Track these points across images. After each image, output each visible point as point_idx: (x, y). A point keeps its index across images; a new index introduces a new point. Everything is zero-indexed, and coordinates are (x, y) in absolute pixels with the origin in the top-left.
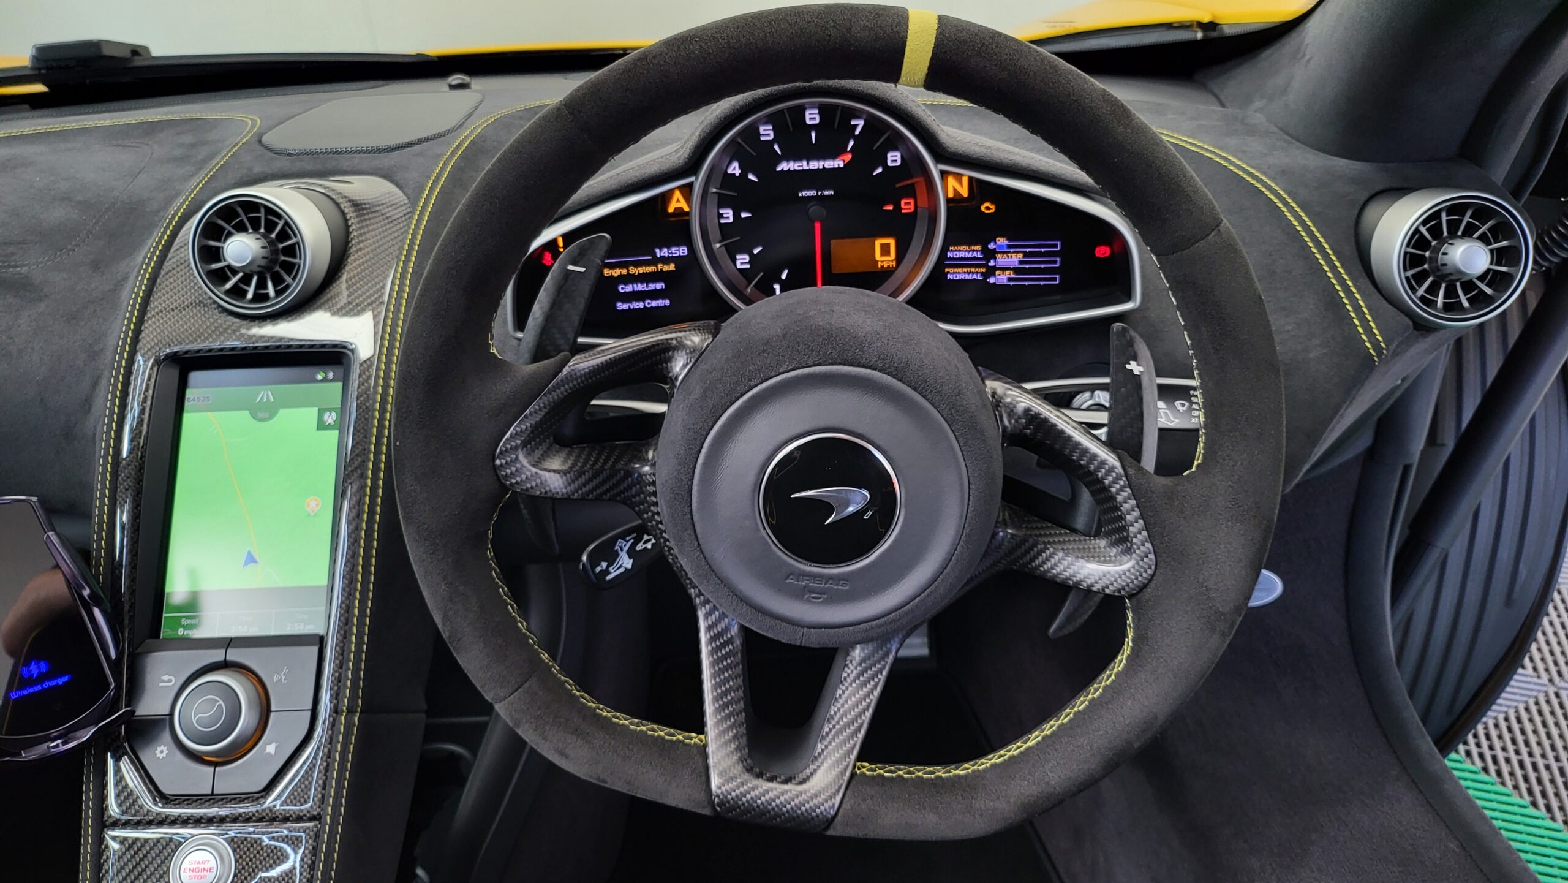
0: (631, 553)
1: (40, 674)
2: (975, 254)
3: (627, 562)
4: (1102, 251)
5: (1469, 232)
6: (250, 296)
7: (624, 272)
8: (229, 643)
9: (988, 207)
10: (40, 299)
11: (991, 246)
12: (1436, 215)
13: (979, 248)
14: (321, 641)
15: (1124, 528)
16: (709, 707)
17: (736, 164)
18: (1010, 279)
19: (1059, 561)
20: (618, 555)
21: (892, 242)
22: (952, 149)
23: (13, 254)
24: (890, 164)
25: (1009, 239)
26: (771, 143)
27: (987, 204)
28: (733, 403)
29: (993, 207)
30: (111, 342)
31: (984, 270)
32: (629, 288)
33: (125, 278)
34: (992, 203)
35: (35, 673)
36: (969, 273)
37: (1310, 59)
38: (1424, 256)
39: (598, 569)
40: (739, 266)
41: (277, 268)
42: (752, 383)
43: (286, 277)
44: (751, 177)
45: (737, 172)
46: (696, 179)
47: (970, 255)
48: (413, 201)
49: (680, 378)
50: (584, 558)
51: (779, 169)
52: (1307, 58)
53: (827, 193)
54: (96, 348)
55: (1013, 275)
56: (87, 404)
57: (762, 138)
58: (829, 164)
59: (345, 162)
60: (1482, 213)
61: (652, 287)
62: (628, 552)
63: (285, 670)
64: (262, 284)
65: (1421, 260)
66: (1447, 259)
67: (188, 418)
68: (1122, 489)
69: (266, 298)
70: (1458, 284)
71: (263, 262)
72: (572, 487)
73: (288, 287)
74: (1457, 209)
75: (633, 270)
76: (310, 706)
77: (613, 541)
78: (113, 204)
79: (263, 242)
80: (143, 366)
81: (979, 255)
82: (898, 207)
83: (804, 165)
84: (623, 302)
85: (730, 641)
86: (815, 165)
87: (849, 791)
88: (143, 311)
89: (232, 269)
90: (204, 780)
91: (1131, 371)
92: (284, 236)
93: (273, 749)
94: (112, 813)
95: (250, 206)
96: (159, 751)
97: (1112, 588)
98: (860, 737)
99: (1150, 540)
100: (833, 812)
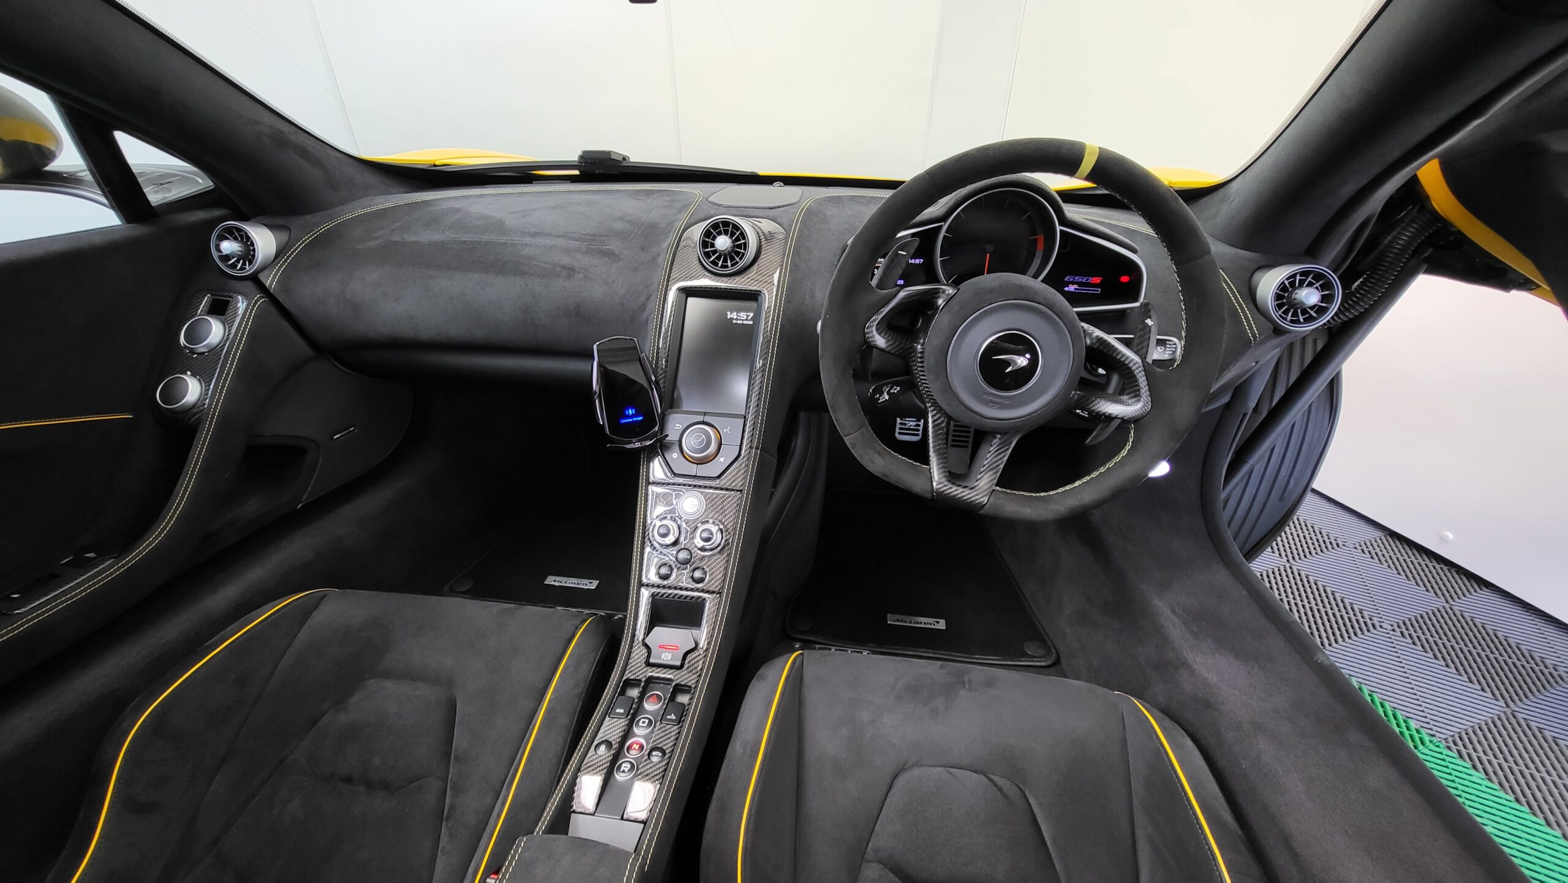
0: (889, 393)
1: (633, 414)
3: (887, 397)
4: (1125, 279)
5: (1310, 285)
6: (720, 265)
8: (705, 414)
10: (620, 260)
12: (1294, 276)
14: (745, 417)
15: (1138, 390)
16: (932, 454)
18: (1075, 289)
19: (1102, 405)
20: (883, 393)
22: (1069, 219)
23: (604, 240)
28: (974, 313)
30: (656, 281)
33: (659, 254)
35: (631, 413)
37: (1233, 201)
38: (1284, 296)
39: (876, 397)
41: (735, 254)
42: (985, 305)
43: (736, 258)
46: (945, 224)
48: (788, 231)
49: (941, 308)
50: (871, 391)
51: (974, 226)
52: (1232, 199)
54: (648, 283)
55: (1077, 287)
56: (643, 307)
59: (752, 212)
60: (1318, 276)
62: (887, 392)
63: (729, 428)
64: (725, 261)
66: (1297, 296)
68: (1140, 372)
69: (727, 267)
70: (1299, 311)
71: (729, 250)
73: (737, 263)
74: (1305, 274)
76: (739, 444)
77: (883, 385)
78: (644, 223)
79: (730, 240)
80: (673, 292)
87: (993, 495)
88: (671, 269)
89: (715, 252)
90: (693, 469)
91: (1147, 324)
92: (738, 239)
93: (722, 460)
94: (652, 479)
95: (726, 224)
96: (674, 456)
97: (1127, 417)
98: (999, 473)
99: (1151, 396)
100: (985, 502)
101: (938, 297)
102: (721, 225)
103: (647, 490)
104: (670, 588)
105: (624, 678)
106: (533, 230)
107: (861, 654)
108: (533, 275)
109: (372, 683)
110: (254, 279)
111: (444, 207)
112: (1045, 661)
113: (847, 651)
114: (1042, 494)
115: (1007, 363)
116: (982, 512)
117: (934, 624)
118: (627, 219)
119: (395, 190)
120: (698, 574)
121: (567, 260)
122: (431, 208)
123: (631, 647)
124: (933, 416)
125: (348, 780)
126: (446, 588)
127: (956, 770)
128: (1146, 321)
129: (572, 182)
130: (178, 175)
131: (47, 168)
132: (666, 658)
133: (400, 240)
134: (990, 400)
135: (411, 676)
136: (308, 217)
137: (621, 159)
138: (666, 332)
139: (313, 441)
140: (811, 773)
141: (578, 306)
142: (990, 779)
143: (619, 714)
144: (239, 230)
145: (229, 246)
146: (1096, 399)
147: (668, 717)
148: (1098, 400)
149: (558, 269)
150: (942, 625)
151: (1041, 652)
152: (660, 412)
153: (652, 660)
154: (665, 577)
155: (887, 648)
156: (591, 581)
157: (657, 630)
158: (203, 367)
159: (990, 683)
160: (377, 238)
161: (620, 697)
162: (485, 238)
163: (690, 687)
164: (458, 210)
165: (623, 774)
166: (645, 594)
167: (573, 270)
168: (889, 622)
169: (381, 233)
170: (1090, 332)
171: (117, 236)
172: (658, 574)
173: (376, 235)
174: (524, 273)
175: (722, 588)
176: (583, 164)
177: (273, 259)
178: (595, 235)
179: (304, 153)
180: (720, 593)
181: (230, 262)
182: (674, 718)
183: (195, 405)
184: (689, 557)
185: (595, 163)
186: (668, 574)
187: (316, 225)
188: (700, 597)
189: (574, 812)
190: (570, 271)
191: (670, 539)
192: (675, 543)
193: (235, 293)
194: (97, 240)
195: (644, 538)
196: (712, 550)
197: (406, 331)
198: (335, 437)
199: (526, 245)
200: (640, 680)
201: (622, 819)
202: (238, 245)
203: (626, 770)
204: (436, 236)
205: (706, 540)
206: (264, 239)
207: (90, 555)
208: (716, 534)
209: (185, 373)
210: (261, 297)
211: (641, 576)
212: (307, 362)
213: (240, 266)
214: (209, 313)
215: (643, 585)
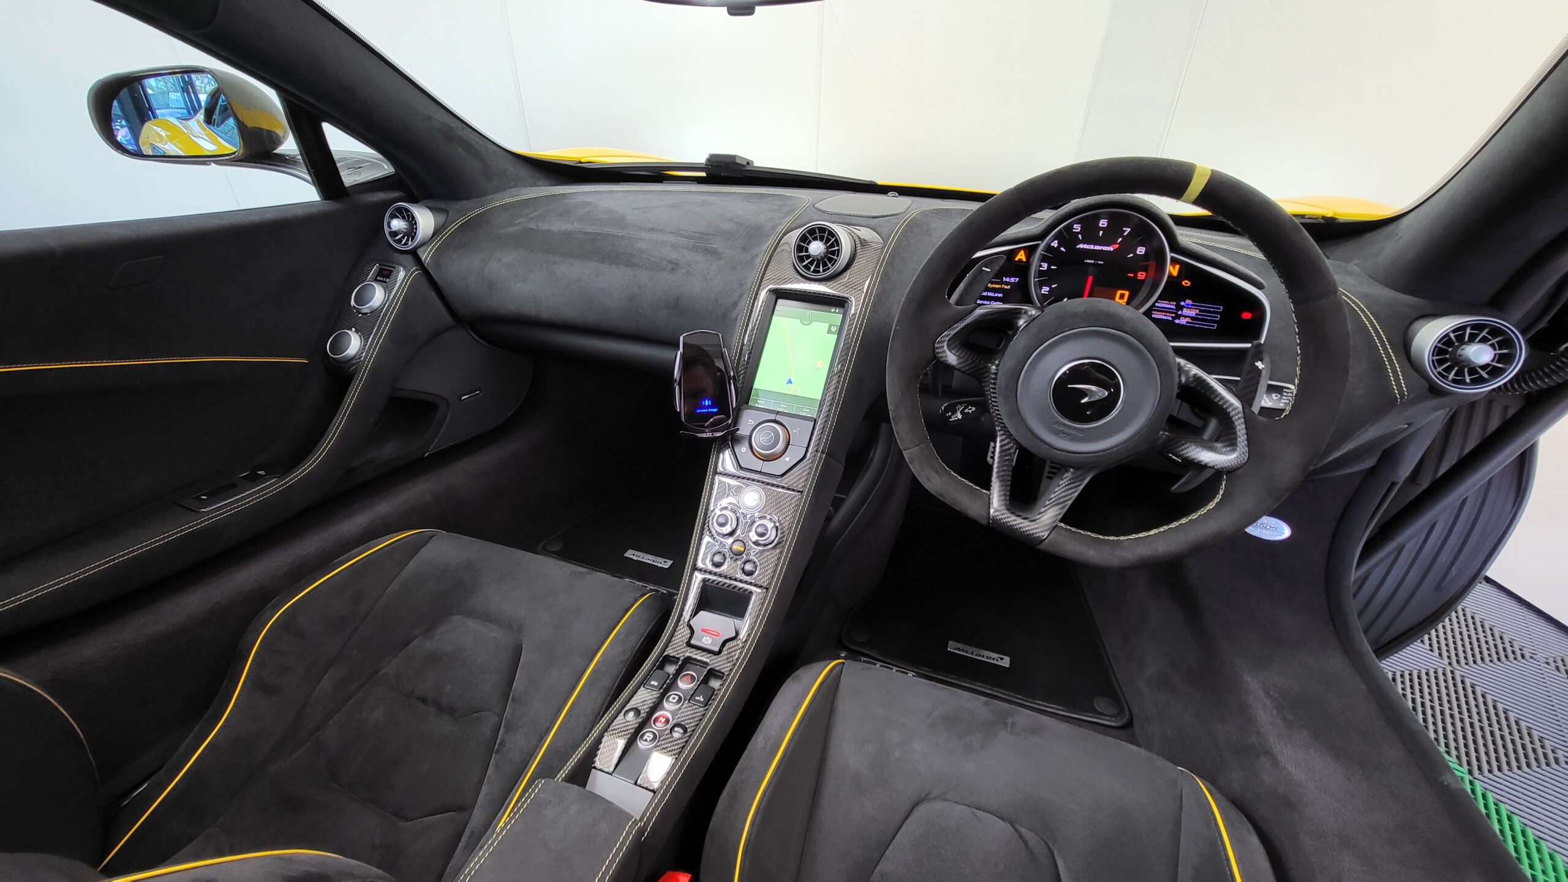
0: (962, 412)
1: (708, 405)
2: (1172, 306)
3: (960, 416)
4: (1247, 316)
5: (1484, 340)
6: (812, 270)
8: (778, 413)
9: (1186, 283)
10: (721, 259)
11: (1182, 303)
12: (1462, 328)
13: (1175, 303)
14: (814, 421)
15: (1235, 439)
16: (994, 479)
17: (1056, 242)
18: (1187, 322)
19: (1192, 450)
20: (957, 411)
21: (1127, 293)
22: (1182, 245)
23: (710, 239)
24: (1138, 253)
25: (1193, 302)
26: (1079, 233)
27: (1186, 281)
28: (1052, 338)
29: (1189, 283)
30: (750, 280)
31: (1174, 315)
32: (985, 294)
33: (757, 255)
34: (1189, 281)
35: (707, 404)
36: (1165, 315)
37: (1402, 237)
38: (1448, 350)
39: (947, 415)
40: (1043, 292)
41: (827, 259)
42: (1065, 330)
43: (828, 264)
44: (1062, 249)
45: (1056, 245)
46: (1042, 242)
47: (1167, 306)
48: (885, 240)
49: (1021, 329)
50: (943, 408)
51: (1078, 247)
52: (1398, 237)
53: (1099, 262)
54: (743, 282)
55: (1190, 321)
56: (735, 304)
57: (1074, 230)
58: (1105, 248)
59: (854, 220)
60: (1495, 332)
61: (996, 295)
62: (961, 411)
63: (799, 429)
64: (818, 266)
65: (1446, 352)
66: (1462, 352)
67: (775, 318)
68: (1239, 419)
69: (819, 272)
70: (1466, 369)
71: (822, 255)
72: (957, 367)
73: (829, 268)
74: (1478, 327)
75: (990, 285)
76: (806, 446)
77: (957, 404)
78: (750, 225)
79: (824, 246)
80: (763, 291)
81: (1174, 307)
82: (1136, 275)
83: (1092, 247)
85: (1011, 454)
86: (1097, 248)
87: (1053, 532)
88: (766, 270)
89: (808, 257)
90: (758, 465)
91: (1257, 367)
92: (832, 246)
93: (788, 460)
94: (720, 469)
95: (822, 230)
96: (743, 449)
97: (1219, 466)
98: (1066, 509)
99: (1249, 446)
100: (1045, 537)
101: (1019, 318)
102: (817, 231)
103: (713, 479)
104: (720, 576)
105: (665, 654)
106: (650, 225)
107: (905, 675)
108: (642, 267)
109: (457, 619)
110: (414, 253)
111: (577, 201)
112: (1113, 722)
113: (892, 669)
114: (1112, 538)
115: (1083, 393)
116: (1040, 547)
117: (997, 660)
118: (736, 220)
119: (541, 183)
120: (749, 567)
121: (674, 255)
122: (565, 201)
123: (676, 625)
124: (1001, 441)
125: (424, 700)
126: (541, 545)
127: (981, 812)
128: (1256, 364)
129: (699, 183)
130: (369, 162)
131: (275, 151)
132: (707, 641)
133: (536, 228)
134: (1062, 430)
135: (487, 617)
136: (465, 202)
137: (745, 164)
138: (753, 330)
139: (443, 399)
140: (831, 782)
141: (678, 299)
142: (1016, 830)
143: (653, 686)
144: (407, 210)
145: (397, 224)
146: (1186, 443)
147: (697, 698)
148: (1189, 445)
149: (665, 263)
150: (1006, 662)
151: (1112, 710)
152: (734, 406)
153: (693, 642)
154: (717, 565)
155: (942, 675)
156: (666, 560)
157: (702, 613)
158: (365, 324)
159: (1035, 730)
160: (517, 224)
161: (658, 671)
162: (606, 230)
163: (723, 673)
164: (589, 204)
165: (645, 743)
166: (698, 577)
167: (677, 265)
168: (949, 649)
169: (521, 220)
170: (1187, 369)
171: (314, 210)
172: (712, 560)
173: (517, 222)
174: (634, 265)
175: (770, 584)
176: (710, 167)
177: (430, 237)
178: (703, 233)
179: (467, 146)
180: (767, 589)
181: (397, 238)
182: (702, 700)
183: (354, 358)
184: (742, 549)
185: (720, 166)
186: (721, 563)
187: (469, 210)
188: (747, 589)
189: (595, 768)
190: (675, 266)
191: (727, 529)
192: (731, 534)
193: (397, 264)
194: (300, 212)
195: (704, 524)
196: (765, 545)
197: (529, 309)
198: (463, 398)
199: (640, 239)
200: (678, 659)
201: (636, 784)
202: (405, 223)
203: (648, 739)
204: (566, 226)
205: (761, 535)
206: (425, 220)
207: (262, 473)
208: (771, 530)
209: (351, 329)
210: (417, 270)
211: (696, 560)
212: (447, 329)
213: (404, 241)
214: (376, 280)
215: (697, 569)
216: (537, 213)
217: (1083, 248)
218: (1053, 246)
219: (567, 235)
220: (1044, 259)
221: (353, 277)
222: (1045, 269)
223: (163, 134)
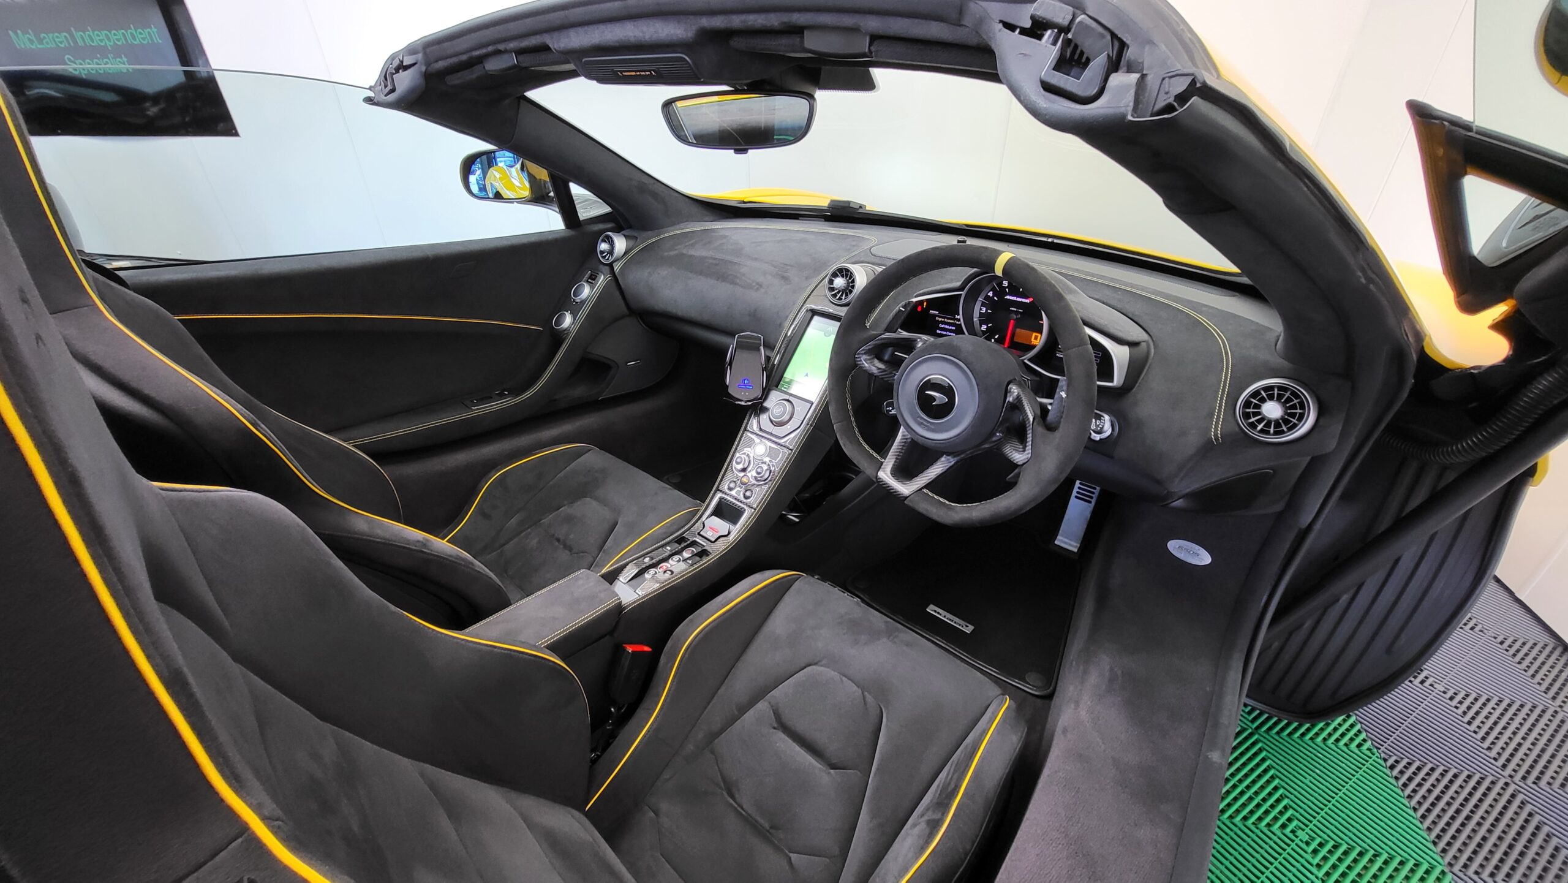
6: (838, 298)
7: (943, 320)
8: (791, 395)
10: (790, 284)
14: (812, 404)
16: (891, 453)
17: (991, 292)
19: (1008, 450)
21: (1040, 336)
23: (790, 269)
26: (1006, 287)
28: (919, 359)
30: (800, 300)
32: (943, 326)
39: (888, 409)
40: (982, 329)
41: (848, 291)
42: (926, 354)
43: (849, 294)
44: (995, 298)
45: (991, 295)
49: (915, 350)
50: (885, 404)
51: (1006, 298)
53: (1020, 311)
56: (787, 317)
57: (1003, 285)
58: (1024, 300)
60: (1295, 394)
61: (950, 328)
63: (801, 408)
64: (842, 295)
66: (1262, 405)
67: (809, 328)
68: (1030, 429)
69: (841, 299)
70: (1273, 423)
71: (843, 288)
72: (880, 374)
73: (848, 297)
75: (946, 320)
76: (802, 419)
78: (819, 259)
79: (846, 282)
80: (804, 310)
83: (1015, 299)
84: (939, 330)
85: (906, 439)
86: (1019, 299)
87: (916, 494)
88: (810, 295)
89: (835, 288)
90: (771, 428)
91: (1062, 396)
93: (789, 427)
94: (748, 428)
96: (764, 417)
97: (1015, 461)
98: (932, 480)
99: (1032, 448)
100: (909, 497)
101: (917, 344)
102: (843, 271)
103: (743, 434)
104: (731, 496)
108: (740, 286)
109: (587, 499)
110: (611, 265)
111: (721, 233)
112: (1035, 690)
114: (953, 504)
115: (933, 399)
116: (903, 501)
117: (963, 626)
118: (813, 256)
119: (706, 219)
120: (748, 494)
121: (761, 279)
122: (713, 234)
123: (696, 521)
125: (558, 540)
126: (666, 477)
127: (846, 679)
128: (1061, 393)
129: (824, 220)
130: (595, 205)
132: (709, 534)
133: (687, 253)
134: (922, 423)
135: (604, 502)
136: (650, 232)
137: (860, 208)
138: (790, 336)
139: (616, 364)
140: (762, 636)
141: (756, 310)
143: (669, 549)
144: (611, 238)
145: (604, 246)
147: (688, 561)
148: (1007, 445)
149: (754, 284)
150: (968, 629)
153: (701, 533)
154: (730, 489)
155: (911, 625)
157: (713, 517)
158: (575, 310)
161: (674, 543)
162: (727, 257)
163: (710, 553)
164: (725, 237)
165: (648, 574)
166: (719, 495)
167: (761, 286)
168: (928, 610)
169: (679, 247)
170: (1012, 390)
171: (563, 235)
172: (729, 486)
173: (676, 248)
174: (735, 284)
175: (757, 506)
176: (831, 209)
177: (623, 253)
178: (788, 263)
179: (655, 195)
180: (754, 509)
181: (604, 255)
182: (691, 562)
183: (566, 330)
184: (747, 481)
185: (840, 209)
186: (733, 488)
187: (650, 238)
188: (743, 508)
189: (618, 579)
191: (740, 467)
192: (744, 470)
193: (600, 272)
194: (550, 237)
195: (730, 462)
196: (761, 481)
197: (672, 309)
198: (628, 364)
199: (745, 265)
200: (689, 539)
201: (635, 591)
202: (608, 245)
203: (651, 573)
204: (705, 253)
205: (759, 473)
206: (620, 244)
207: (507, 393)
208: (765, 472)
209: (568, 312)
210: (610, 277)
211: (719, 484)
212: (623, 317)
213: (607, 257)
214: (587, 281)
215: (719, 490)
216: (690, 242)
217: (1009, 299)
218: (989, 296)
219: (703, 259)
220: (983, 305)
221: (575, 279)
222: (984, 312)
223: (498, 176)
